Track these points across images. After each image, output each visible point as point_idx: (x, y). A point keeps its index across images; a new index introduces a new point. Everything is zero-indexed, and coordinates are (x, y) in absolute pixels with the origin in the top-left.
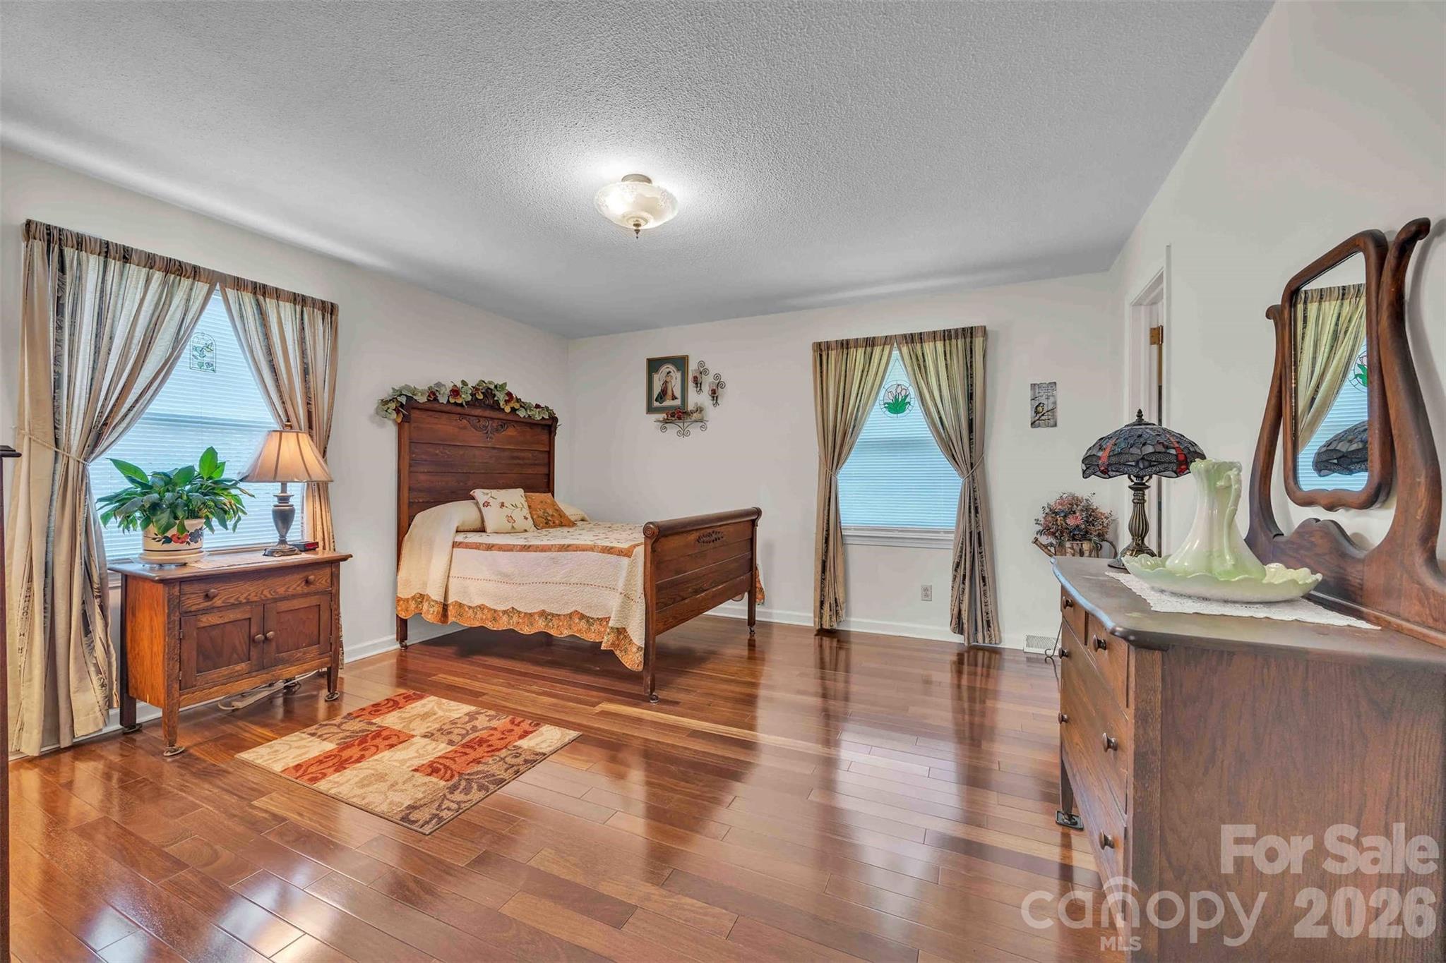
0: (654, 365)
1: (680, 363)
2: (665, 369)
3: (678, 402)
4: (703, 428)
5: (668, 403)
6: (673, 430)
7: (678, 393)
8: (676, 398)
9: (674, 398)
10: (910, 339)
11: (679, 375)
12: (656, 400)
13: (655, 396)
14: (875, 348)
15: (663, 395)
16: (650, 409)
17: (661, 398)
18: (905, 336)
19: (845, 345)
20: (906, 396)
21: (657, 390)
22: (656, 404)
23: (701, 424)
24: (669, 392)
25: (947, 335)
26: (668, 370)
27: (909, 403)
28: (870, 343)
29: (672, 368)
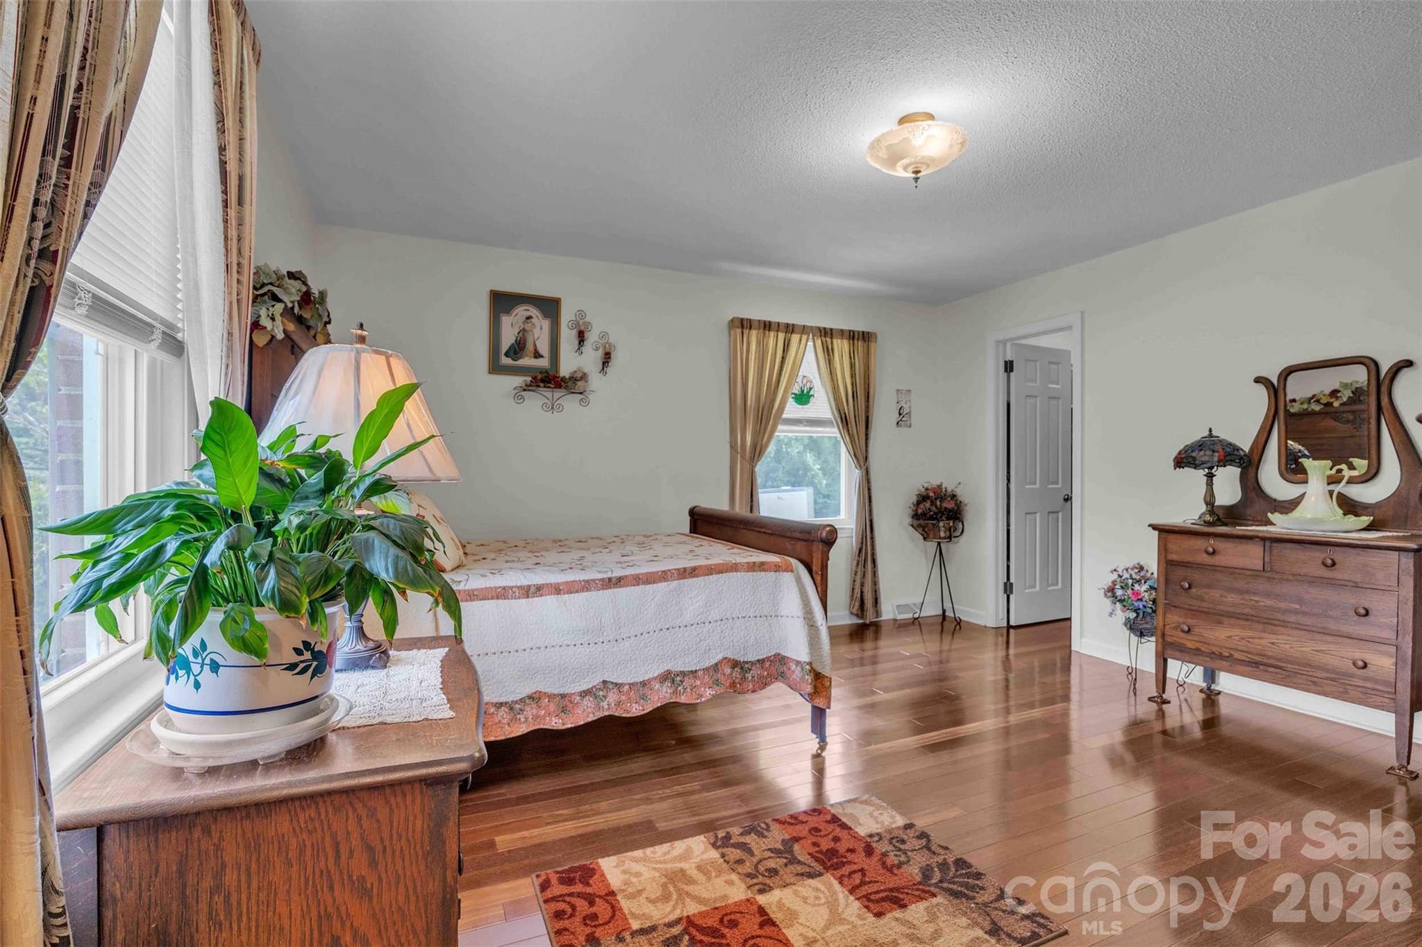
0: (502, 302)
1: (549, 307)
2: (521, 311)
3: (544, 363)
4: (585, 402)
5: (527, 361)
6: (536, 401)
7: (544, 348)
8: (542, 356)
9: (537, 355)
10: (826, 333)
11: (546, 324)
12: (507, 355)
13: (505, 347)
14: (793, 335)
15: (517, 349)
16: (495, 368)
17: (516, 353)
18: (819, 329)
19: (767, 326)
20: (811, 389)
21: (508, 339)
22: (506, 361)
23: (581, 396)
24: (530, 347)
25: (852, 336)
26: (528, 314)
27: (813, 395)
28: (790, 329)
29: (534, 312)
